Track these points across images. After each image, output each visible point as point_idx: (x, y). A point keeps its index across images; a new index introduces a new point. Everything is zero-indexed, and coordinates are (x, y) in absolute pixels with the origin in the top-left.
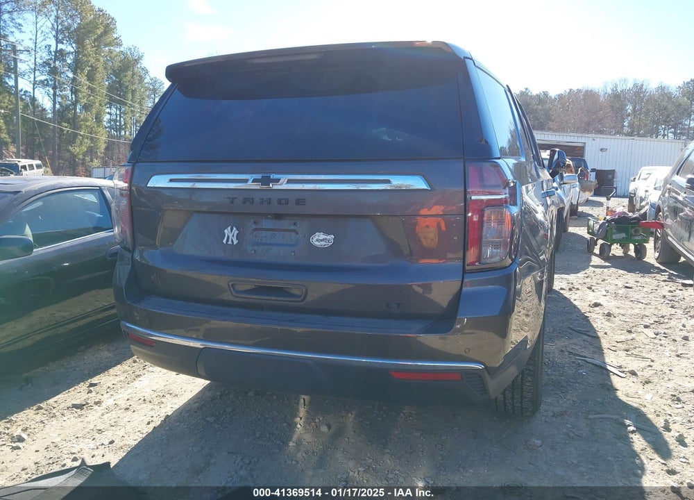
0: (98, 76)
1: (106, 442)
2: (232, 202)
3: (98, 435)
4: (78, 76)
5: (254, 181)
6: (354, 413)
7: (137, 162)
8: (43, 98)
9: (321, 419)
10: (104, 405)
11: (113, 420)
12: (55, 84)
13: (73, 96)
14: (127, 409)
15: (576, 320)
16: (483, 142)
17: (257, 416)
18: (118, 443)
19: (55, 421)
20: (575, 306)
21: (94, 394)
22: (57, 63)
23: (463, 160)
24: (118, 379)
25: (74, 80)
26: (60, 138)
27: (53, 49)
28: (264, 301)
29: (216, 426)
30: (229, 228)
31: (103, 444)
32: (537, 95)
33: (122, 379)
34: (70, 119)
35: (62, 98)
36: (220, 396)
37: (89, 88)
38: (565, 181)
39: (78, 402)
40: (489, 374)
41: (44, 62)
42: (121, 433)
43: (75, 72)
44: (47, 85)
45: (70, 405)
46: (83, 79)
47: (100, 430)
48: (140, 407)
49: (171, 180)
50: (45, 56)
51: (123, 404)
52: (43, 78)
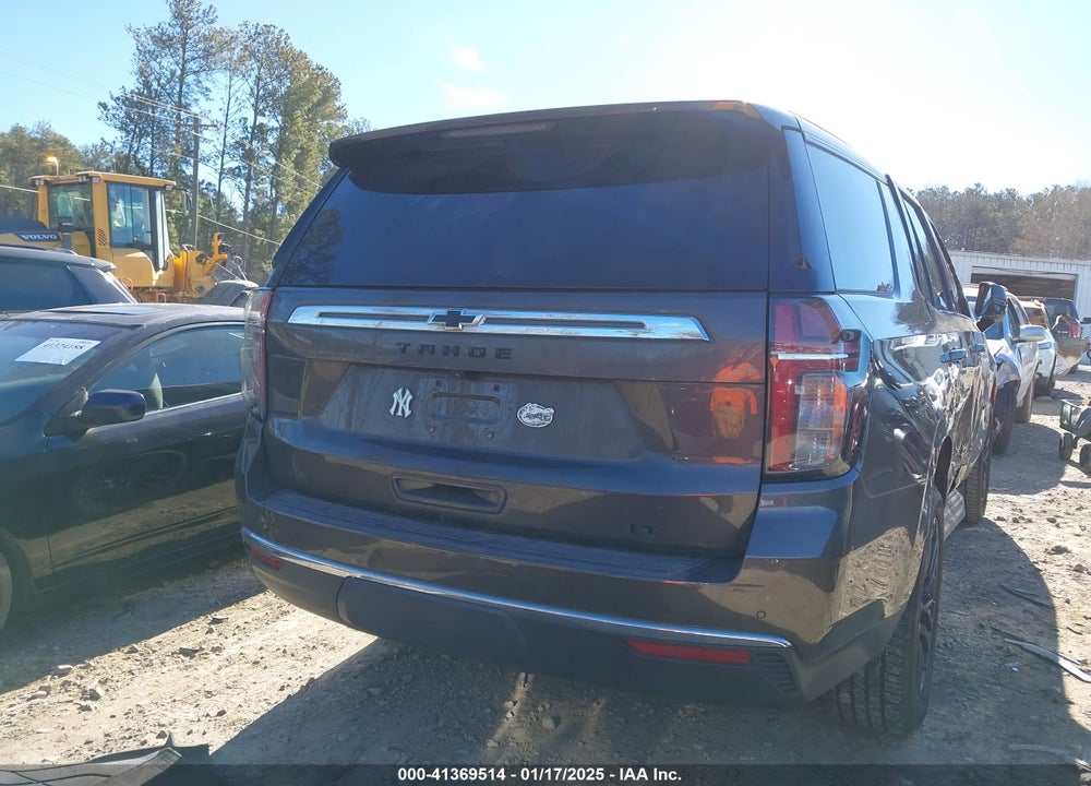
0: (310, 162)
1: (213, 713)
2: (403, 351)
3: (205, 700)
4: (281, 162)
5: (438, 318)
6: (603, 701)
7: (279, 285)
8: (232, 194)
9: (547, 706)
10: (225, 654)
11: (232, 679)
12: (249, 173)
13: (274, 191)
14: (256, 663)
15: (1018, 574)
16: (804, 266)
17: (448, 693)
18: (231, 715)
19: (150, 673)
20: (1019, 551)
21: (215, 634)
22: (254, 143)
23: (765, 294)
24: (255, 615)
25: (276, 167)
26: (251, 252)
27: (250, 123)
28: (441, 509)
29: (381, 703)
30: (400, 391)
31: (208, 715)
32: (996, 195)
33: (261, 615)
34: (266, 224)
35: (258, 194)
36: (398, 656)
37: (296, 179)
38: (1022, 336)
39: (188, 646)
40: (801, 658)
41: (236, 142)
42: (238, 700)
43: (278, 158)
44: (239, 175)
45: (176, 648)
46: (288, 167)
47: (209, 692)
48: (275, 662)
49: (322, 315)
50: (239, 133)
51: (252, 654)
52: (234, 164)
